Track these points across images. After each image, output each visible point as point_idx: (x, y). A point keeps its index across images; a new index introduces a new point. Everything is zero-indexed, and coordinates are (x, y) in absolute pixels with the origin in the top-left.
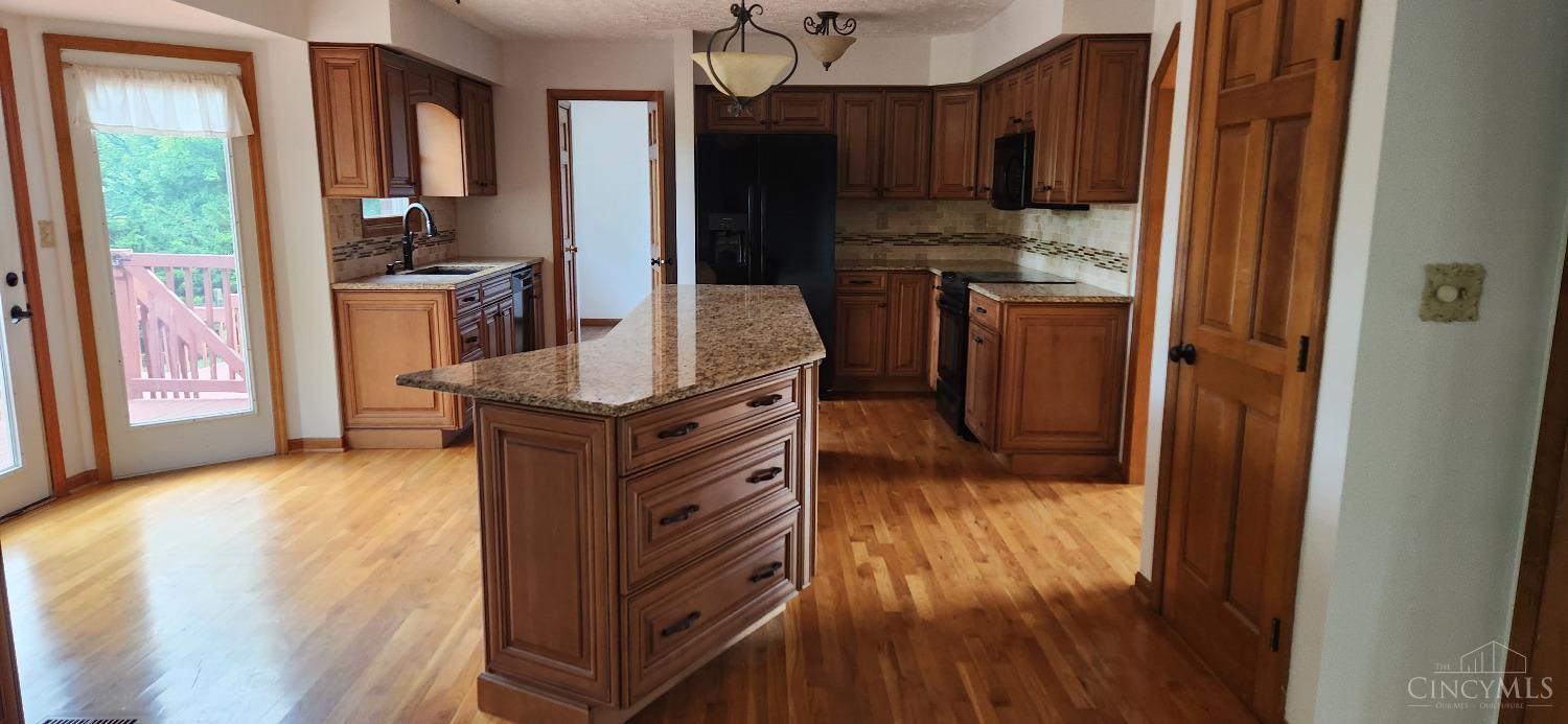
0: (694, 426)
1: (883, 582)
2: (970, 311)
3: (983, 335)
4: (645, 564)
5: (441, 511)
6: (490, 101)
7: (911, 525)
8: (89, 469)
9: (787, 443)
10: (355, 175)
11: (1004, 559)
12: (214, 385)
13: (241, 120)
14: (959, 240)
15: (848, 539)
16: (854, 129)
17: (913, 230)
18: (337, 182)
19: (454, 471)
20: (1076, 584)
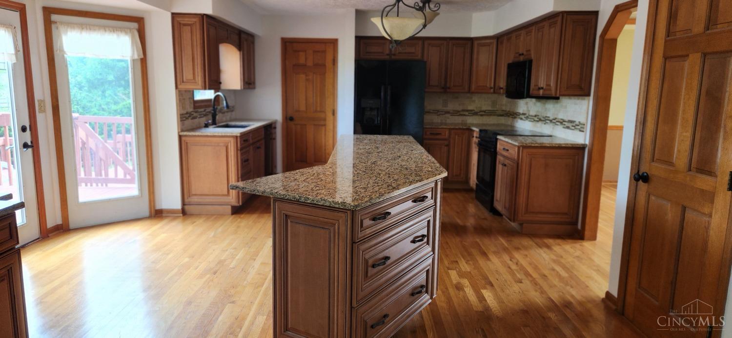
0: (389, 213)
1: (469, 292)
2: (498, 149)
3: (507, 162)
4: (364, 290)
5: (235, 248)
6: (253, 43)
7: (477, 261)
8: (58, 224)
9: (429, 221)
10: (192, 78)
11: (531, 281)
12: (117, 181)
13: (137, 51)
14: (483, 113)
15: (446, 269)
16: (433, 58)
17: (460, 108)
18: (183, 82)
19: (238, 227)
20: (572, 296)
